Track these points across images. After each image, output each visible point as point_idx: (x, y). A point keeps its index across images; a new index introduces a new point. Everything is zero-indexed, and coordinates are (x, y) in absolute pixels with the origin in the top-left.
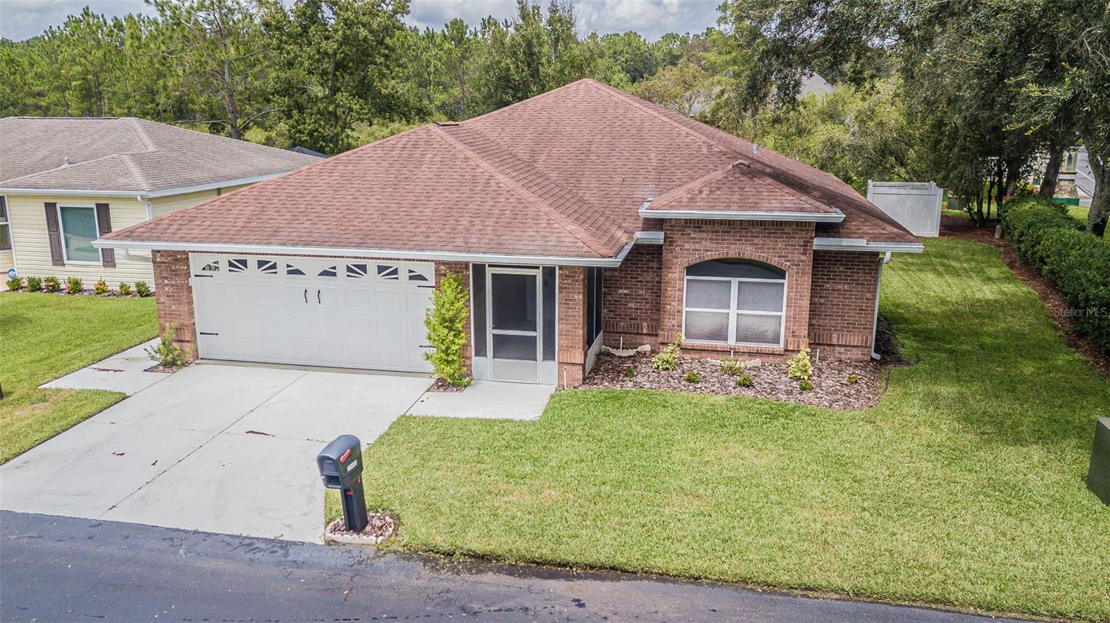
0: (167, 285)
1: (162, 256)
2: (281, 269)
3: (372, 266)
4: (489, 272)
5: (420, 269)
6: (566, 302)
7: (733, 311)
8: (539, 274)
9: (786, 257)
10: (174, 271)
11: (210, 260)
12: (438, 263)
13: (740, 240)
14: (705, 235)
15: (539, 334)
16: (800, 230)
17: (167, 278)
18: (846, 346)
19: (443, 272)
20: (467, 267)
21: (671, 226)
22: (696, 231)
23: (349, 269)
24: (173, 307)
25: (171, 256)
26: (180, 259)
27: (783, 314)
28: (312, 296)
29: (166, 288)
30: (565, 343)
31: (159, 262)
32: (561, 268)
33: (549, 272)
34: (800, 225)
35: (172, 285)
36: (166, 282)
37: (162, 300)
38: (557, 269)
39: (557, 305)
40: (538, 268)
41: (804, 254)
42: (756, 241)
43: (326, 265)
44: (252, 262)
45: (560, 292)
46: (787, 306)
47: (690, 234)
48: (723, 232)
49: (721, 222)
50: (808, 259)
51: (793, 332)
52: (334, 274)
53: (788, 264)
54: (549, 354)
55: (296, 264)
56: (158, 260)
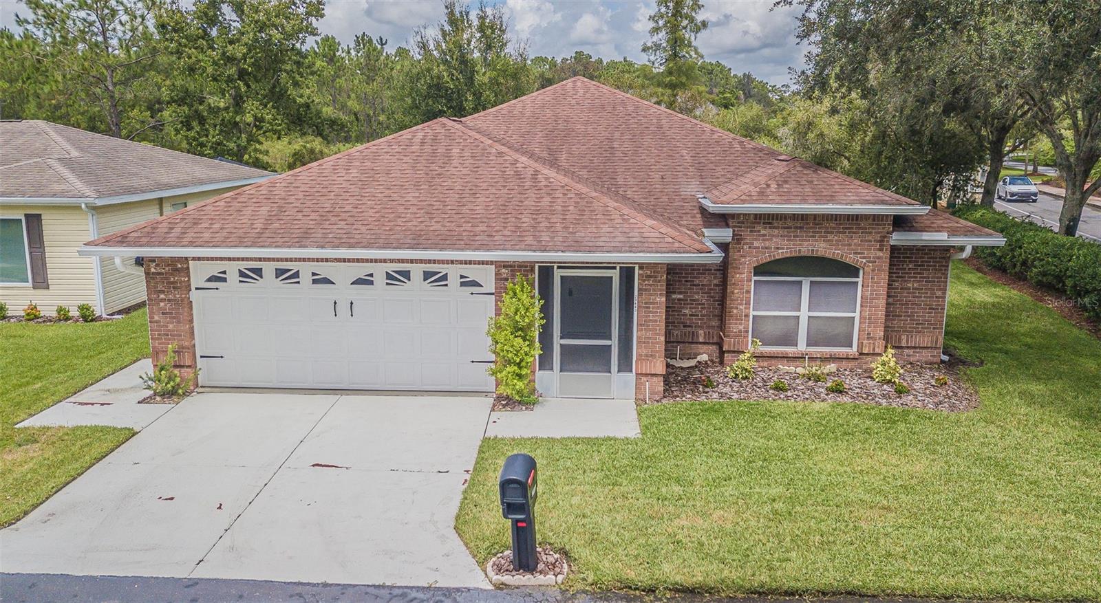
0: (162, 300)
1: (157, 265)
2: (306, 278)
3: (417, 271)
4: (558, 274)
5: (472, 273)
6: (646, 306)
7: (804, 314)
8: (615, 275)
9: (862, 253)
10: (173, 283)
11: (215, 269)
12: (499, 265)
13: (813, 236)
14: (776, 232)
15: (614, 343)
16: (877, 225)
17: (163, 292)
18: (915, 348)
19: (505, 276)
20: (532, 270)
21: (739, 223)
22: (766, 228)
23: (389, 276)
24: (171, 327)
25: (169, 265)
26: (179, 267)
27: (857, 315)
28: (343, 308)
29: (162, 304)
30: (644, 351)
31: (153, 273)
32: (641, 267)
33: (627, 273)
34: (877, 219)
35: (169, 300)
36: (162, 296)
37: (156, 318)
38: (637, 268)
39: (635, 309)
40: (614, 268)
41: (881, 250)
42: (830, 237)
43: (361, 271)
44: (269, 269)
45: (640, 295)
46: (862, 306)
47: (759, 231)
48: (796, 228)
49: (794, 217)
50: (885, 255)
51: (869, 334)
52: (371, 283)
53: (864, 261)
54: (625, 365)
55: (324, 270)
56: (153, 270)
